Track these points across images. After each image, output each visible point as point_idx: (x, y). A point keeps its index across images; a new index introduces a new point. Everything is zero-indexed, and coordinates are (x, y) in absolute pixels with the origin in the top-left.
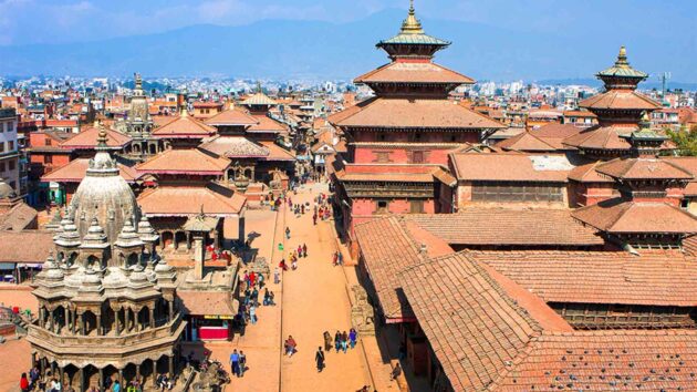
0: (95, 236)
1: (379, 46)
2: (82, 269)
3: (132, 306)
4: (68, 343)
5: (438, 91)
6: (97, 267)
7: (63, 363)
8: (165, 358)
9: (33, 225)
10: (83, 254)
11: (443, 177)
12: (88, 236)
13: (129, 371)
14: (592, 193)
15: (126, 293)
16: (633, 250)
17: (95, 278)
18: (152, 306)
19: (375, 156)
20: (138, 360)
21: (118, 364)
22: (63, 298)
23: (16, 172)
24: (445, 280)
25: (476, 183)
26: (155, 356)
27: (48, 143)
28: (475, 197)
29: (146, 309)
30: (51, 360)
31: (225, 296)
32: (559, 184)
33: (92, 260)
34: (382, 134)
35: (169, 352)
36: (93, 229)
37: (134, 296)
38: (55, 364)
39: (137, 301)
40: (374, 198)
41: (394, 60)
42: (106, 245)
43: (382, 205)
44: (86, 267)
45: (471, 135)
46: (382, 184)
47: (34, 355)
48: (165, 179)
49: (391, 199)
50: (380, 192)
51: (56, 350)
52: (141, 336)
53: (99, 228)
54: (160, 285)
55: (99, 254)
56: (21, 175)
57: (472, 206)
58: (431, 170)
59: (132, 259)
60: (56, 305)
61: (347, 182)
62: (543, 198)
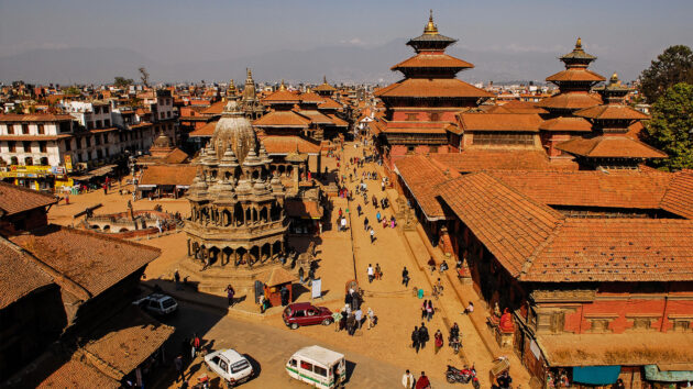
0: (229, 159)
1: (408, 44)
2: (221, 182)
3: (256, 206)
4: (212, 232)
5: (449, 72)
6: (231, 180)
7: (209, 246)
8: (278, 243)
9: (185, 162)
10: (220, 171)
11: (452, 129)
12: (225, 159)
13: (255, 251)
14: (556, 139)
15: (251, 198)
16: (604, 170)
17: (230, 187)
18: (269, 207)
19: (406, 117)
20: (260, 243)
21: (246, 246)
22: (207, 202)
23: (173, 131)
24: (473, 188)
25: (476, 133)
26: (272, 241)
27: (193, 114)
28: (475, 142)
29: (265, 209)
30: (201, 244)
31: (314, 204)
32: (532, 133)
33: (228, 175)
34: (411, 102)
35: (281, 239)
36: (227, 153)
37: (258, 199)
38: (203, 247)
39: (260, 203)
40: (406, 145)
41: (418, 52)
42: (236, 165)
43: (411, 149)
44: (223, 179)
45: (470, 102)
46: (412, 135)
47: (189, 241)
48: (270, 131)
49: (416, 145)
50: (410, 140)
51: (204, 237)
52: (262, 227)
53: (231, 153)
54: (275, 193)
55: (232, 171)
56: (177, 133)
57: (473, 147)
58: (444, 125)
59: (255, 175)
60: (203, 206)
61: (389, 134)
62: (521, 143)
